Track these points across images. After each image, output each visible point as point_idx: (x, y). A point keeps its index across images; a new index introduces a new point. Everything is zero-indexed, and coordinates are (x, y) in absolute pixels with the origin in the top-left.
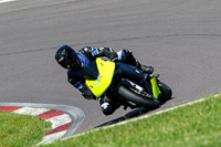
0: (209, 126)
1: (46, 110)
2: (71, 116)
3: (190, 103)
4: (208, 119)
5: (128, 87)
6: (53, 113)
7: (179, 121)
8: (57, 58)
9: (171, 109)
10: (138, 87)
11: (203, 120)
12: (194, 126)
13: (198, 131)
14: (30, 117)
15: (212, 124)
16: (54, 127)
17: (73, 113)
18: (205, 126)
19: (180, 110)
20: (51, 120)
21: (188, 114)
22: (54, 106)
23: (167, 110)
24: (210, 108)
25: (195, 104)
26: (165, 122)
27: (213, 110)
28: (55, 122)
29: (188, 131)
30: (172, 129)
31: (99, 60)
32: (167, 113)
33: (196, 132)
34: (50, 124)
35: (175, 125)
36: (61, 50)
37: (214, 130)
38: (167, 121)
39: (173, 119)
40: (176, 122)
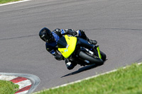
0: (120, 87)
1: (15, 77)
2: (31, 81)
3: (107, 73)
4: (119, 83)
5: (85, 52)
6: (19, 79)
7: (101, 84)
8: (40, 35)
9: (96, 76)
10: (90, 52)
11: (116, 83)
12: (110, 87)
13: (113, 90)
14: (5, 82)
15: (122, 86)
16: (20, 88)
17: (32, 79)
18: (117, 87)
19: (101, 77)
20: (19, 84)
21: (107, 79)
22: (20, 75)
23: (93, 77)
24: (120, 76)
25: (111, 73)
26: (91, 85)
27: (122, 77)
28: (21, 85)
29: (106, 90)
30: (96, 89)
31: (66, 36)
32: (93, 79)
33: (111, 91)
34: (18, 86)
35: (97, 87)
36: (42, 30)
37: (123, 89)
38: (93, 84)
39: (96, 83)
40: (99, 85)
